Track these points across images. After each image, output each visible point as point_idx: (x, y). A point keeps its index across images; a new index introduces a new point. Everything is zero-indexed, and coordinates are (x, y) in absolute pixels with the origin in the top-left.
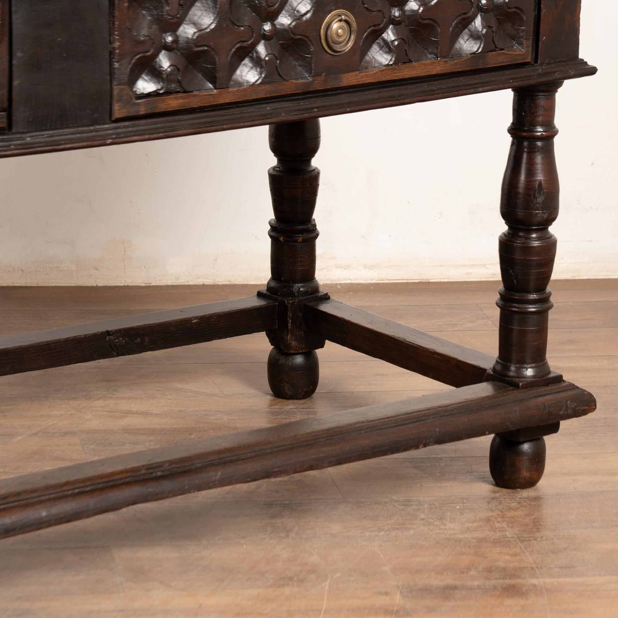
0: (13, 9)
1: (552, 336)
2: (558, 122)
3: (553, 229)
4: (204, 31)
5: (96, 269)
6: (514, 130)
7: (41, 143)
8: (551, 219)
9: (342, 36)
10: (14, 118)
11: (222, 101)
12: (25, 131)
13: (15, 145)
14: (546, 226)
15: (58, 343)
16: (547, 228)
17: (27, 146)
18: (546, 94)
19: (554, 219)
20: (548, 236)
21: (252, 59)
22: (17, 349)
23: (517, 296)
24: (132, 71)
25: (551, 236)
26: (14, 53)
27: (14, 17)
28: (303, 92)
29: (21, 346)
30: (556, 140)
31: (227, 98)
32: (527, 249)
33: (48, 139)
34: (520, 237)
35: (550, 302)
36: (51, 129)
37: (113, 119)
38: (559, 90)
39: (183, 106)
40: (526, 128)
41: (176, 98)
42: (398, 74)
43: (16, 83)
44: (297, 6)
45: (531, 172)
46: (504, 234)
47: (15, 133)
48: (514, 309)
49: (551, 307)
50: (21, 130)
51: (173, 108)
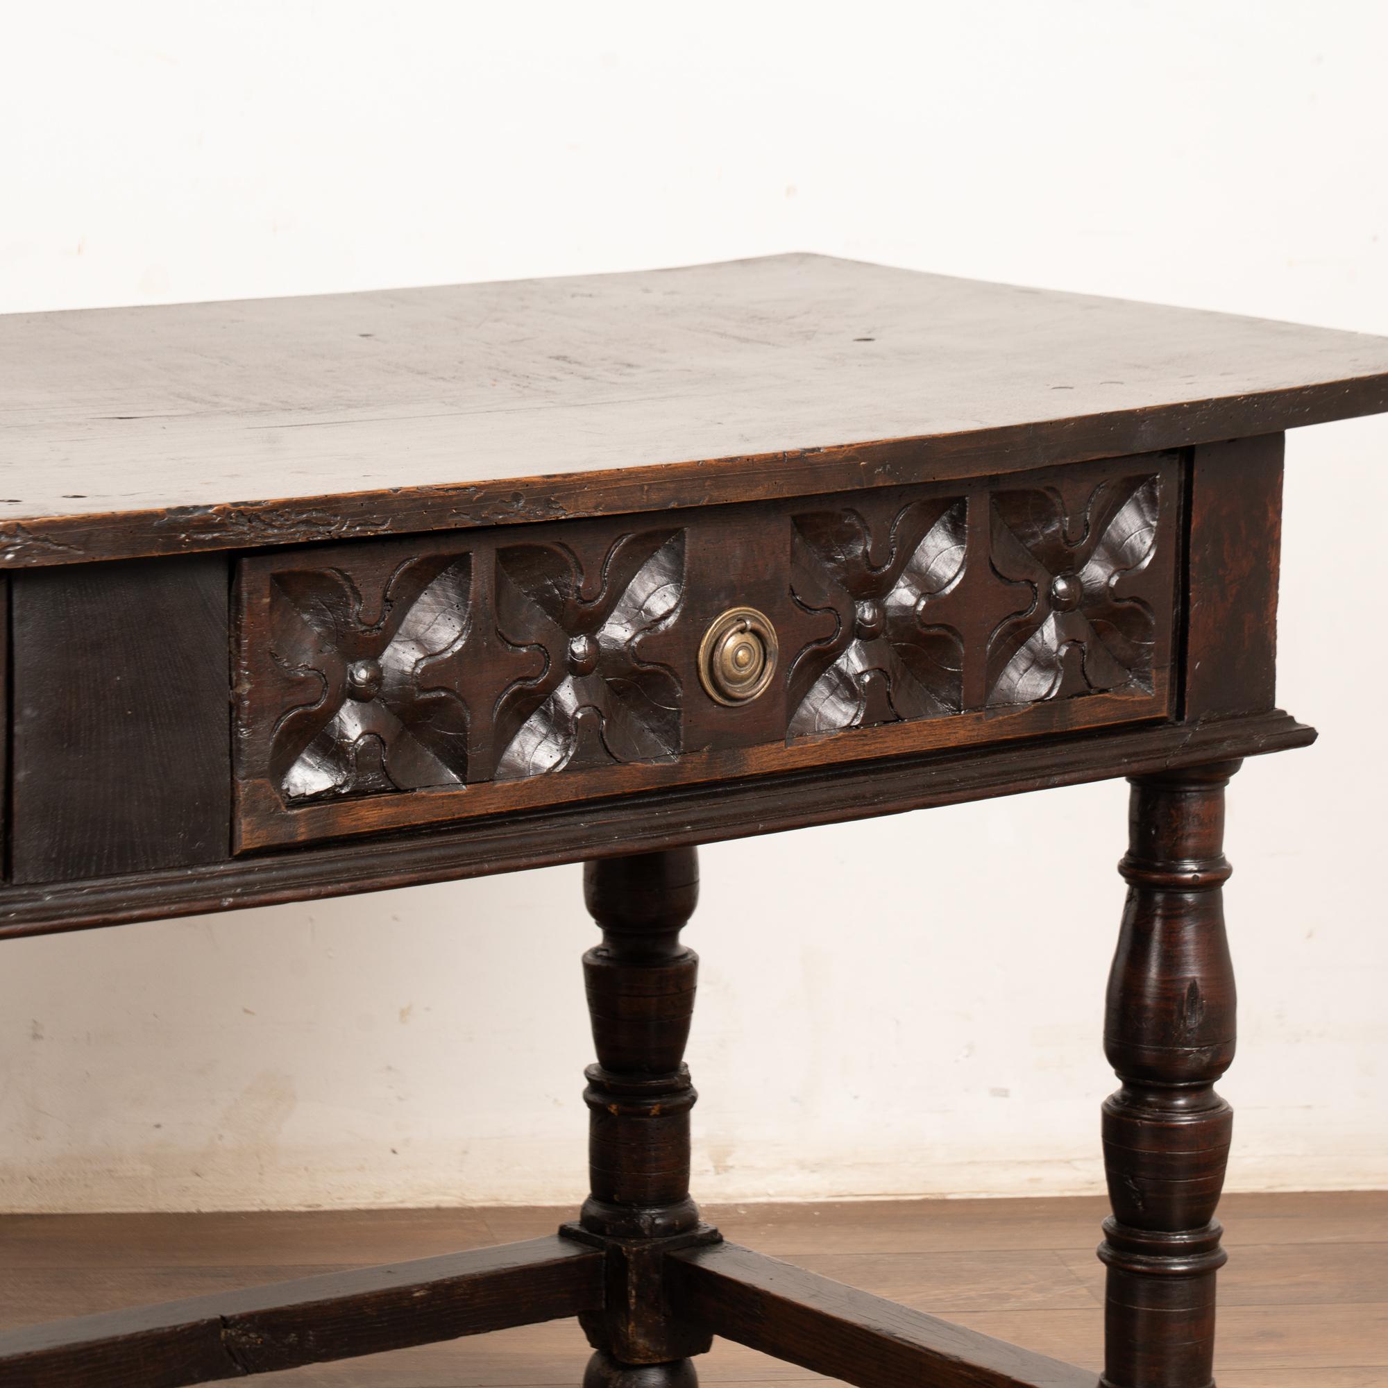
0: (16, 613)
1: (1226, 1323)
2: (1231, 849)
3: (1222, 1088)
4: (439, 657)
5: (197, 1175)
6: (1132, 868)
7: (76, 906)
8: (1219, 1065)
9: (746, 664)
10: (16, 852)
11: (478, 811)
12: (41, 880)
13: (18, 912)
14: (1209, 1081)
15: (112, 1345)
16: (1210, 1086)
17: (44, 915)
18: (1203, 788)
19: (1225, 1065)
20: (1213, 1103)
21: (546, 717)
22: (21, 1360)
23: (1144, 1238)
24: (279, 745)
25: (1219, 1104)
26: (16, 710)
27: (17, 631)
28: (659, 789)
29: (28, 1354)
30: (1227, 889)
31: (491, 802)
32: (1166, 1133)
33: (92, 898)
34: (1150, 1105)
35: (1220, 1251)
36: (98, 877)
37: (237, 852)
38: (1233, 779)
39: (391, 823)
40: (1159, 864)
41: (377, 805)
42: (872, 747)
43: (20, 775)
44: (645, 601)
45: (1171, 961)
46: (1113, 1098)
47: (19, 886)
48: (1139, 1267)
49: (1221, 1262)
50: (31, 879)
51: (370, 827)
